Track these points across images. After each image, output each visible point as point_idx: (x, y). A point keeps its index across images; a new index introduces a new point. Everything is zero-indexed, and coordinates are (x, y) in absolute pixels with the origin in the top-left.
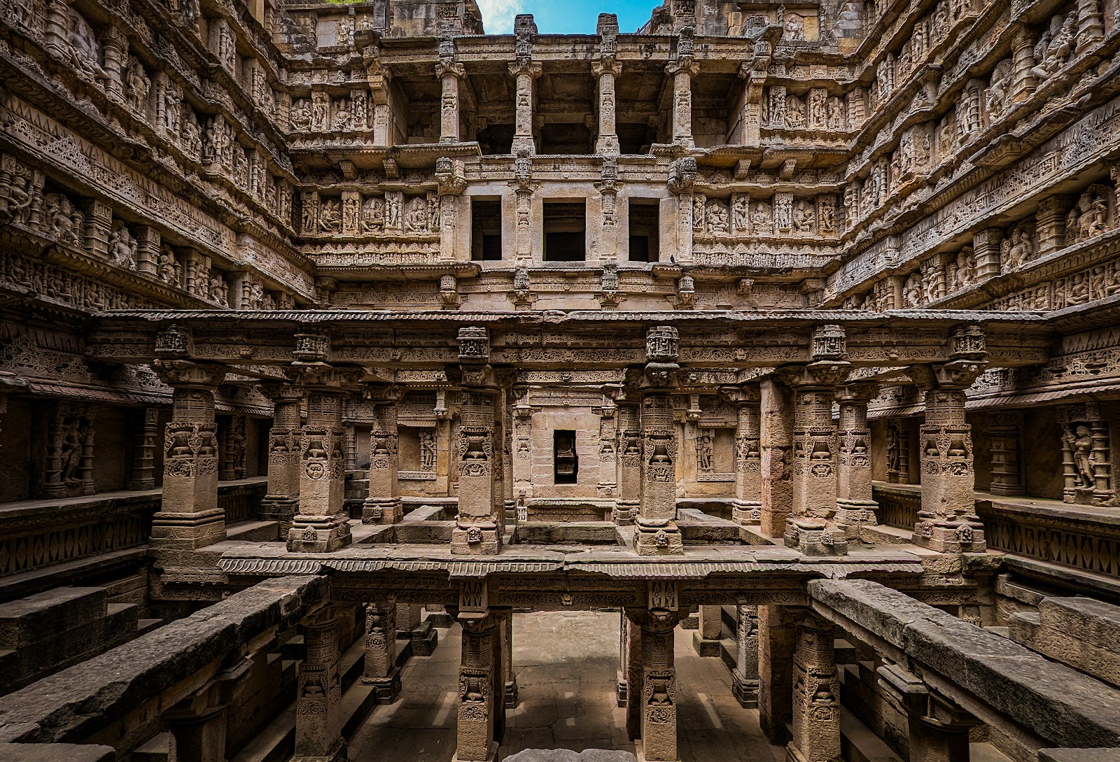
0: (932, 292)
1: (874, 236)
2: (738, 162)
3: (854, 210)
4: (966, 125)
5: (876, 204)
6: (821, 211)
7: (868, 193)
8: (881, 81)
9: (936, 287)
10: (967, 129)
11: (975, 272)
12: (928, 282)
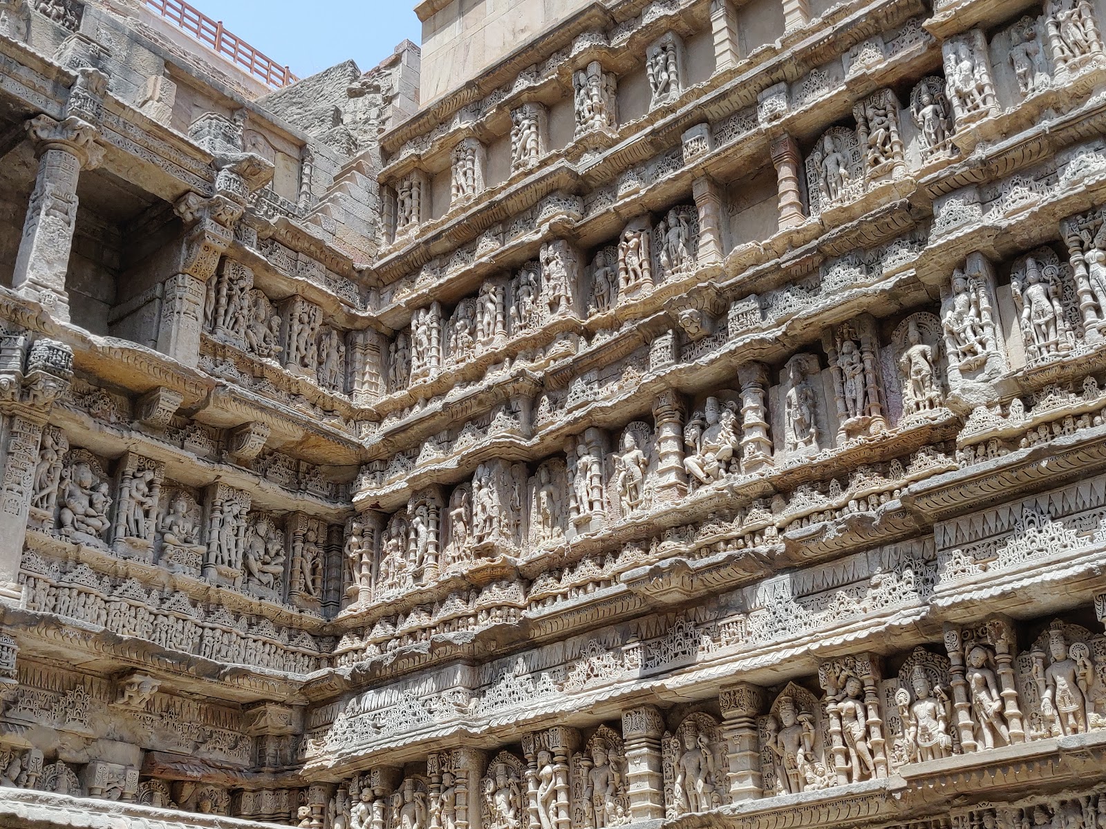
0: (546, 803)
1: (431, 650)
2: (156, 389)
3: (365, 571)
4: (585, 499)
5: (417, 576)
6: (298, 549)
7: (396, 548)
8: (418, 343)
9: (555, 793)
10: (587, 506)
11: (625, 782)
12: (538, 782)
